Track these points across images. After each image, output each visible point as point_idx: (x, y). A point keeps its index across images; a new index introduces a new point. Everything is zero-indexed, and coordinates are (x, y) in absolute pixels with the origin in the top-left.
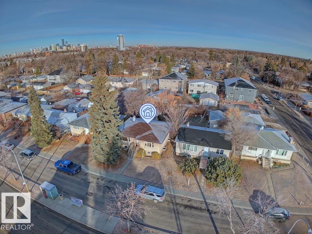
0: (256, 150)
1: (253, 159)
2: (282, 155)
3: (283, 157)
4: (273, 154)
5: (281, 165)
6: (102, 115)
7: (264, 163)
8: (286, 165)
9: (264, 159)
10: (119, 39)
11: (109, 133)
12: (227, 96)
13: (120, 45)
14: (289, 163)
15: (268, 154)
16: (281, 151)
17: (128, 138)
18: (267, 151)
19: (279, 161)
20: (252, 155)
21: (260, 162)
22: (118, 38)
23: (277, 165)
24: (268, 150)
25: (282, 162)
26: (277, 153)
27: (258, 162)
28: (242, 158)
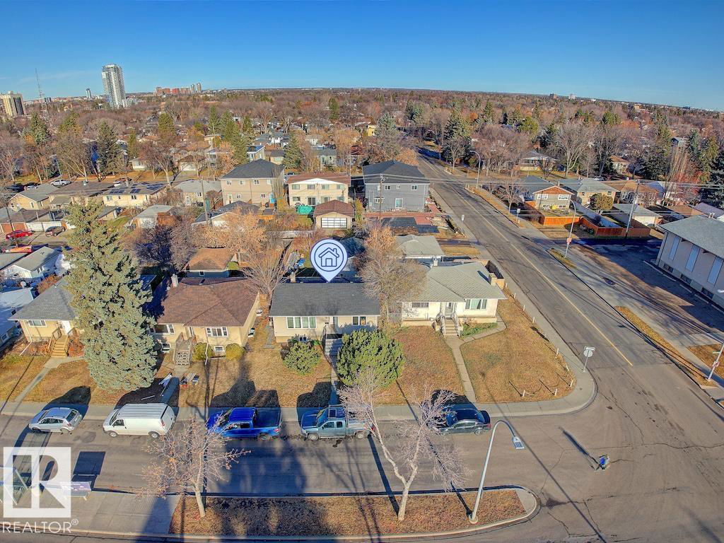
0: (428, 306)
1: (425, 325)
2: (478, 307)
3: (481, 312)
4: (460, 309)
5: (479, 328)
6: (99, 287)
7: (444, 328)
8: (490, 326)
9: (443, 321)
10: (109, 76)
11: (123, 323)
12: (370, 204)
13: (111, 91)
14: (494, 320)
15: (449, 310)
16: (474, 302)
17: (167, 326)
18: (448, 306)
19: (473, 321)
20: (422, 316)
21: (438, 328)
22: (104, 75)
23: (470, 327)
24: (450, 304)
25: (480, 321)
26: (467, 307)
27: (434, 327)
28: (404, 324)
